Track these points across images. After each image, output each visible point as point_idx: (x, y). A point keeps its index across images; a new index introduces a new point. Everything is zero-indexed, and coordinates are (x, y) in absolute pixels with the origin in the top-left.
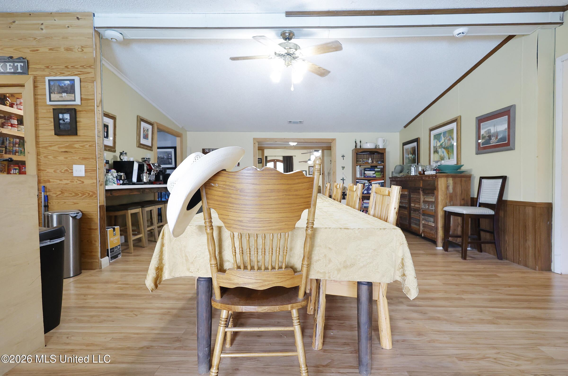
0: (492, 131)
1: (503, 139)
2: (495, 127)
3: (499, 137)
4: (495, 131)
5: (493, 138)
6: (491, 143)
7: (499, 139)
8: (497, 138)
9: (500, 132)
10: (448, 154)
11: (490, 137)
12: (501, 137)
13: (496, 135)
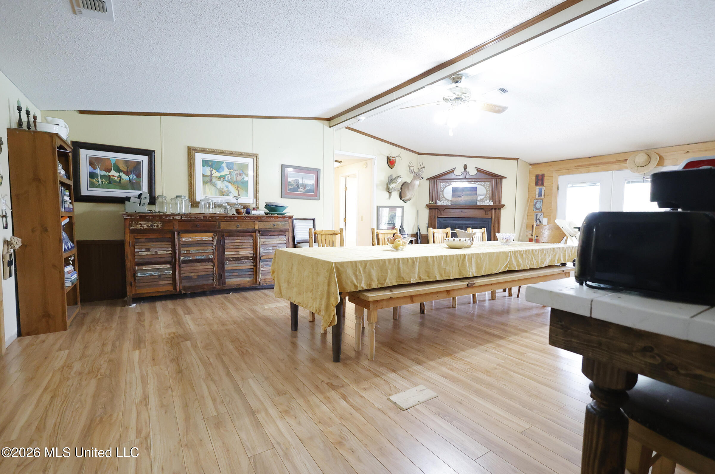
0: (301, 182)
1: (311, 191)
2: (304, 180)
3: (307, 189)
4: (303, 183)
5: (301, 188)
6: (299, 191)
7: (307, 190)
8: (305, 188)
9: (308, 184)
10: (238, 190)
11: (298, 186)
12: (309, 188)
13: (305, 186)
